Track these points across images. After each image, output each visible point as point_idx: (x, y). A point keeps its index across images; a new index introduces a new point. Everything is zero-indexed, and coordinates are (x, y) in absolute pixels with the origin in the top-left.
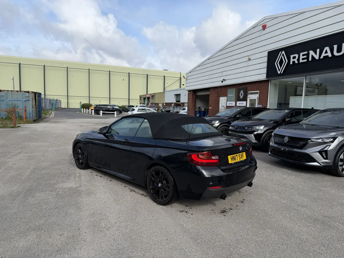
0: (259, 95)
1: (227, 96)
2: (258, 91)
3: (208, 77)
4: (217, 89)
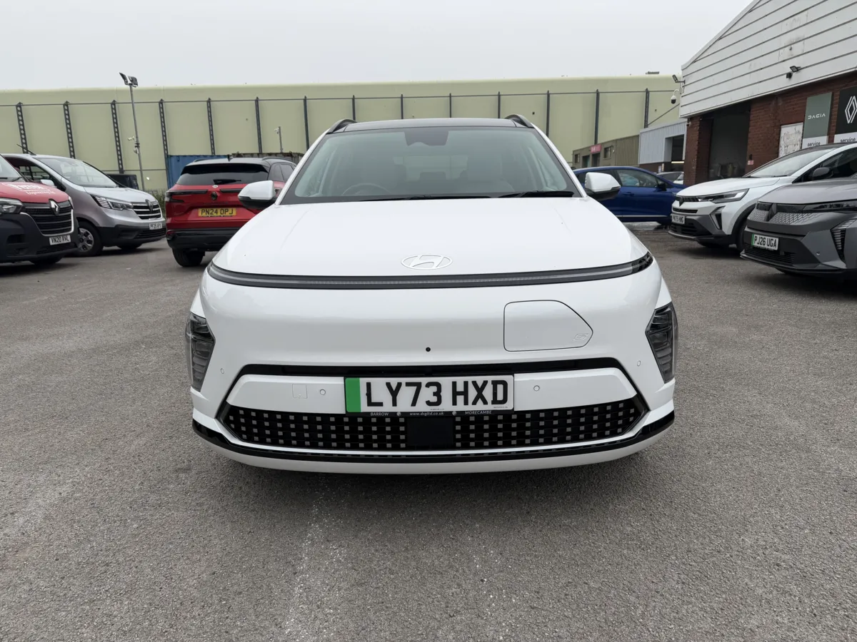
1: (803, 121)
3: (745, 68)
4: (773, 103)
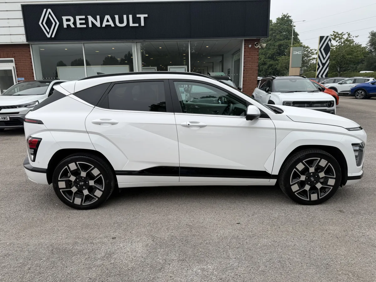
0: (16, 64)
2: (13, 59)
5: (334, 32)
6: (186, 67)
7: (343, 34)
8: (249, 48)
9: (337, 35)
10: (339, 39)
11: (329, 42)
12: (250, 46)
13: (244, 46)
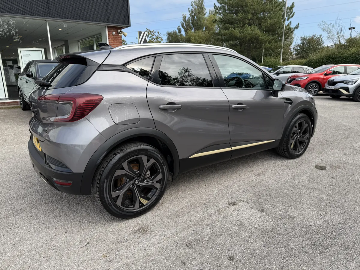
5: (146, 29)
6: (43, 50)
7: (154, 31)
8: (113, 35)
9: (150, 32)
10: (152, 36)
11: (146, 37)
12: (114, 33)
13: (108, 33)
